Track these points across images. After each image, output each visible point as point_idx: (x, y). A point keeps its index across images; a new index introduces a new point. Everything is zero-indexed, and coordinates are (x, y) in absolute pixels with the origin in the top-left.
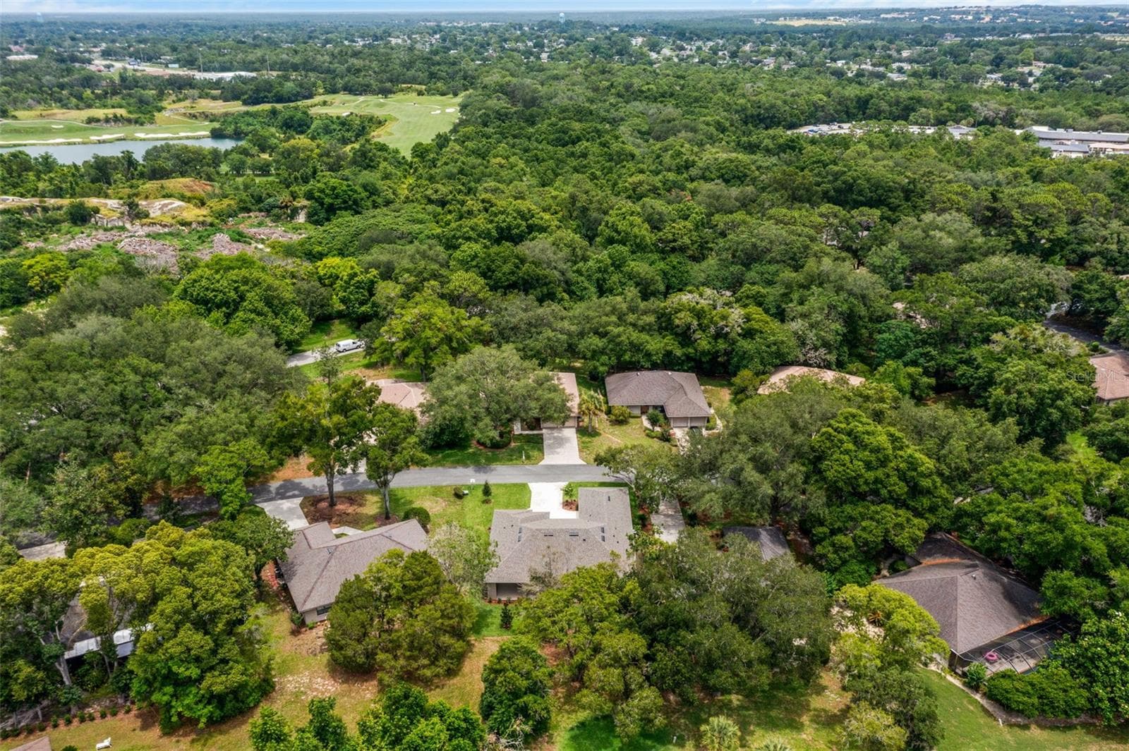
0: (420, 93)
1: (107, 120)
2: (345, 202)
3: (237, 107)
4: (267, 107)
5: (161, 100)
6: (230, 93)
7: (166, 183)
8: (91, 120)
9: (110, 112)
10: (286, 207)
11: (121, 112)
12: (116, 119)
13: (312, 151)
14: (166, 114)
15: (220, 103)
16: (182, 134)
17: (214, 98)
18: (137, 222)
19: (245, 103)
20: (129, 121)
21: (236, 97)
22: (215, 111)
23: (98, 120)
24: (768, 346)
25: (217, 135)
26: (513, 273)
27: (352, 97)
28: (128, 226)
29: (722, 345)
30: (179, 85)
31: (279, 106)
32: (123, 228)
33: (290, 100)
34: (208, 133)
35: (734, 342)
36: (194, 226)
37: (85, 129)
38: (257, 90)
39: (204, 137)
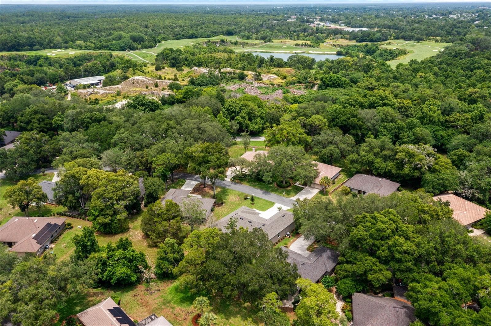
0: (437, 41)
1: (302, 45)
2: (334, 84)
3: (354, 43)
4: (364, 43)
5: (326, 38)
6: (353, 36)
7: (282, 69)
8: (297, 45)
9: (304, 42)
10: (311, 83)
11: (309, 42)
12: (306, 45)
13: (349, 62)
14: (324, 44)
15: (348, 41)
16: (326, 52)
17: (347, 39)
18: (257, 81)
19: (357, 41)
20: (310, 46)
21: (354, 39)
22: (343, 44)
23: (299, 45)
24: (438, 180)
25: (339, 54)
26: (345, 121)
27: (404, 41)
28: (254, 83)
29: (416, 174)
30: (336, 32)
31: (369, 43)
32: (252, 83)
33: (376, 41)
34: (335, 53)
35: (422, 173)
36: (275, 86)
37: (294, 48)
38: (363, 36)
39: (334, 54)
